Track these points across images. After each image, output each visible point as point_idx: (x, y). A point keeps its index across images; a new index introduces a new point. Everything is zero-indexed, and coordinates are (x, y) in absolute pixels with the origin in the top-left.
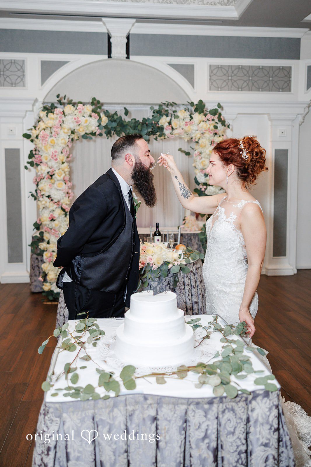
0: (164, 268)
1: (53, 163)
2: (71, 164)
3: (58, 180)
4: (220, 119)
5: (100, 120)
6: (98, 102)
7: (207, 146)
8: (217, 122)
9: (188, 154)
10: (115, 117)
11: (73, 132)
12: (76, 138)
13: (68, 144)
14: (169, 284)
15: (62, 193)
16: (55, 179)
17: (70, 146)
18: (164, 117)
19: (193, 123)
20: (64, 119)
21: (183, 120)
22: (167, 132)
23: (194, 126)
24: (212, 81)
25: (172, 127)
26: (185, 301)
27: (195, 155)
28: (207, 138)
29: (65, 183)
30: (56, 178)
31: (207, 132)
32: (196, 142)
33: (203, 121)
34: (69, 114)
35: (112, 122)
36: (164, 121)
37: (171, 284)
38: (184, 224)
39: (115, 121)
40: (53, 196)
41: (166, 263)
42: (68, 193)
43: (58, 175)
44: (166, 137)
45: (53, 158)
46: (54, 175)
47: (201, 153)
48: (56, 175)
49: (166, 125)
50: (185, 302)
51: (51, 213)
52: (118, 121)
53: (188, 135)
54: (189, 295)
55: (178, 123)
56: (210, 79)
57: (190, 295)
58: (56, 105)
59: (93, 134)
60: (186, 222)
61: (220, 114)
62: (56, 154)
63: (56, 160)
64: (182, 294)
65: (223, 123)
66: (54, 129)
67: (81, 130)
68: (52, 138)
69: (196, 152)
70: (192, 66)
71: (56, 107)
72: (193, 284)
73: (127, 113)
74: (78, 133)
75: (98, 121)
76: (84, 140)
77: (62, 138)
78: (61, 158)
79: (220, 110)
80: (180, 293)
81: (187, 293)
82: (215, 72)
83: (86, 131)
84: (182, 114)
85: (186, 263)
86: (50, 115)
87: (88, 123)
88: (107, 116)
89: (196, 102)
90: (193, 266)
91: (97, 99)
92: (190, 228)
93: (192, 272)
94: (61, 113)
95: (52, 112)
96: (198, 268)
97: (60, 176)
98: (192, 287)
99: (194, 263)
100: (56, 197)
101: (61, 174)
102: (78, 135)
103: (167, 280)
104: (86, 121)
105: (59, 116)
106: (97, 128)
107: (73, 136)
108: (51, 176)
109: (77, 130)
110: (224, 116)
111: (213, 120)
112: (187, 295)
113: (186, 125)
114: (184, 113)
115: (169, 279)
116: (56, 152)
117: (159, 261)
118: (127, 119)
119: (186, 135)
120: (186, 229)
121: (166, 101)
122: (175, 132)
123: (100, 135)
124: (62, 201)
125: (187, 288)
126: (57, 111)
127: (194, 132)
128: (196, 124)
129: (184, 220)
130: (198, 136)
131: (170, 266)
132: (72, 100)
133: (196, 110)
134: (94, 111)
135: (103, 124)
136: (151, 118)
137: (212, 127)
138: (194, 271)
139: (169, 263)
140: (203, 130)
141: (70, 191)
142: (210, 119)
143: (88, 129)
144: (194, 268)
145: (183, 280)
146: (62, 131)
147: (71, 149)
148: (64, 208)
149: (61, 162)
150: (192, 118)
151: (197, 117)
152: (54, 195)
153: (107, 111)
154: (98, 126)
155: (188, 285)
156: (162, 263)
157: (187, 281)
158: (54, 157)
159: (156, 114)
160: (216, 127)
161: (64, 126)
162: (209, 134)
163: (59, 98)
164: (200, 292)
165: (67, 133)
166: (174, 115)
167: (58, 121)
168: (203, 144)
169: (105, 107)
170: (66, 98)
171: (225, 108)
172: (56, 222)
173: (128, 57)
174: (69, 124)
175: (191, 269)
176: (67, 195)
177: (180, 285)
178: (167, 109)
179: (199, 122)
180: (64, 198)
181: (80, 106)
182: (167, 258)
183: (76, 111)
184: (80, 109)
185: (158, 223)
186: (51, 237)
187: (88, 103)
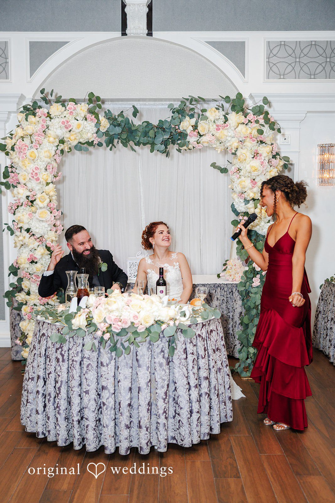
0: (155, 329)
1: (33, 184)
2: (60, 186)
3: (41, 208)
4: (267, 120)
5: (98, 124)
6: (98, 99)
7: (248, 159)
8: (263, 123)
9: (224, 171)
10: (120, 119)
11: (62, 142)
12: (66, 149)
13: (55, 157)
14: (162, 351)
15: (46, 226)
16: (37, 206)
17: (58, 161)
18: (187, 118)
19: (227, 126)
20: (49, 123)
21: (214, 122)
22: (192, 139)
23: (230, 130)
24: (272, 65)
25: (199, 132)
26: (186, 375)
27: (231, 172)
28: (248, 148)
29: (51, 213)
30: (37, 204)
31: (248, 139)
32: (233, 154)
33: (243, 123)
34: (57, 117)
35: (115, 126)
36: (186, 124)
37: (166, 352)
38: (225, 270)
39: (119, 125)
40: (34, 230)
41: (159, 323)
42: (54, 225)
43: (40, 201)
44: (191, 147)
45: (33, 177)
46: (35, 200)
47: (239, 170)
48: (37, 201)
49: (189, 130)
50: (187, 377)
51: (31, 253)
52: (123, 124)
53: (222, 144)
54: (193, 367)
55: (207, 127)
56: (269, 62)
57: (196, 367)
58: (39, 104)
59: (91, 144)
60: (227, 267)
61: (267, 113)
62: (36, 172)
63: (38, 179)
64: (183, 365)
65: (272, 125)
66: (35, 137)
67: (73, 138)
68: (32, 150)
69: (233, 168)
70: (243, 44)
71: (40, 107)
72: (202, 353)
73: (136, 112)
74: (69, 143)
75: (96, 126)
76: (77, 152)
77: (46, 149)
78: (45, 177)
79: (266, 108)
80: (180, 364)
81: (191, 364)
82: (275, 52)
83: (80, 139)
84: (213, 114)
85: (191, 324)
86: (31, 118)
87: (81, 129)
88: (108, 119)
89: (233, 97)
90: (202, 327)
91: (96, 94)
92: (232, 277)
93: (199, 336)
94: (44, 115)
95: (34, 115)
96: (211, 331)
97: (43, 202)
98: (200, 357)
99: (204, 324)
100: (37, 231)
101: (45, 199)
102: (70, 146)
103: (161, 346)
104: (79, 126)
105: (41, 119)
106: (95, 135)
107: (61, 147)
108: (32, 202)
109: (67, 138)
110: (273, 116)
111: (257, 122)
112: (190, 367)
113: (218, 129)
114: (215, 112)
115: (163, 344)
116: (37, 168)
117: (147, 320)
118: (137, 122)
119: (218, 144)
120: (228, 277)
121: (189, 96)
122: (203, 139)
123: (100, 144)
124: (46, 237)
125: (190, 358)
126: (39, 112)
127: (229, 139)
128: (233, 129)
129: (225, 265)
130: (236, 145)
131: (164, 326)
132: (61, 97)
133: (233, 108)
134: (91, 111)
135: (103, 129)
136: (169, 120)
137: (255, 132)
138: (204, 335)
139: (163, 323)
140: (242, 136)
141: (58, 223)
142: (252, 121)
143: (82, 137)
144: (204, 331)
145: (184, 347)
146: (46, 140)
147: (60, 166)
148: (48, 246)
149: (45, 183)
150: (226, 120)
151: (234, 118)
152: (35, 228)
153: (108, 110)
154: (97, 133)
155: (193, 354)
156: (152, 322)
157: (190, 348)
158: (35, 176)
159: (176, 114)
160: (261, 132)
161: (49, 132)
162: (251, 143)
163: (44, 94)
164: (212, 363)
165: (53, 143)
166: (203, 115)
167: (40, 125)
168: (241, 156)
169: (107, 106)
170: (54, 94)
171: (273, 104)
172: (38, 265)
173: (150, 34)
174: (55, 130)
175: (198, 332)
176: (55, 229)
177: (179, 354)
178: (192, 106)
179: (237, 124)
180: (49, 232)
181: (71, 105)
182: (159, 316)
183: (65, 112)
184: (70, 108)
185: (163, 268)
186: (32, 285)
187: (84, 100)
